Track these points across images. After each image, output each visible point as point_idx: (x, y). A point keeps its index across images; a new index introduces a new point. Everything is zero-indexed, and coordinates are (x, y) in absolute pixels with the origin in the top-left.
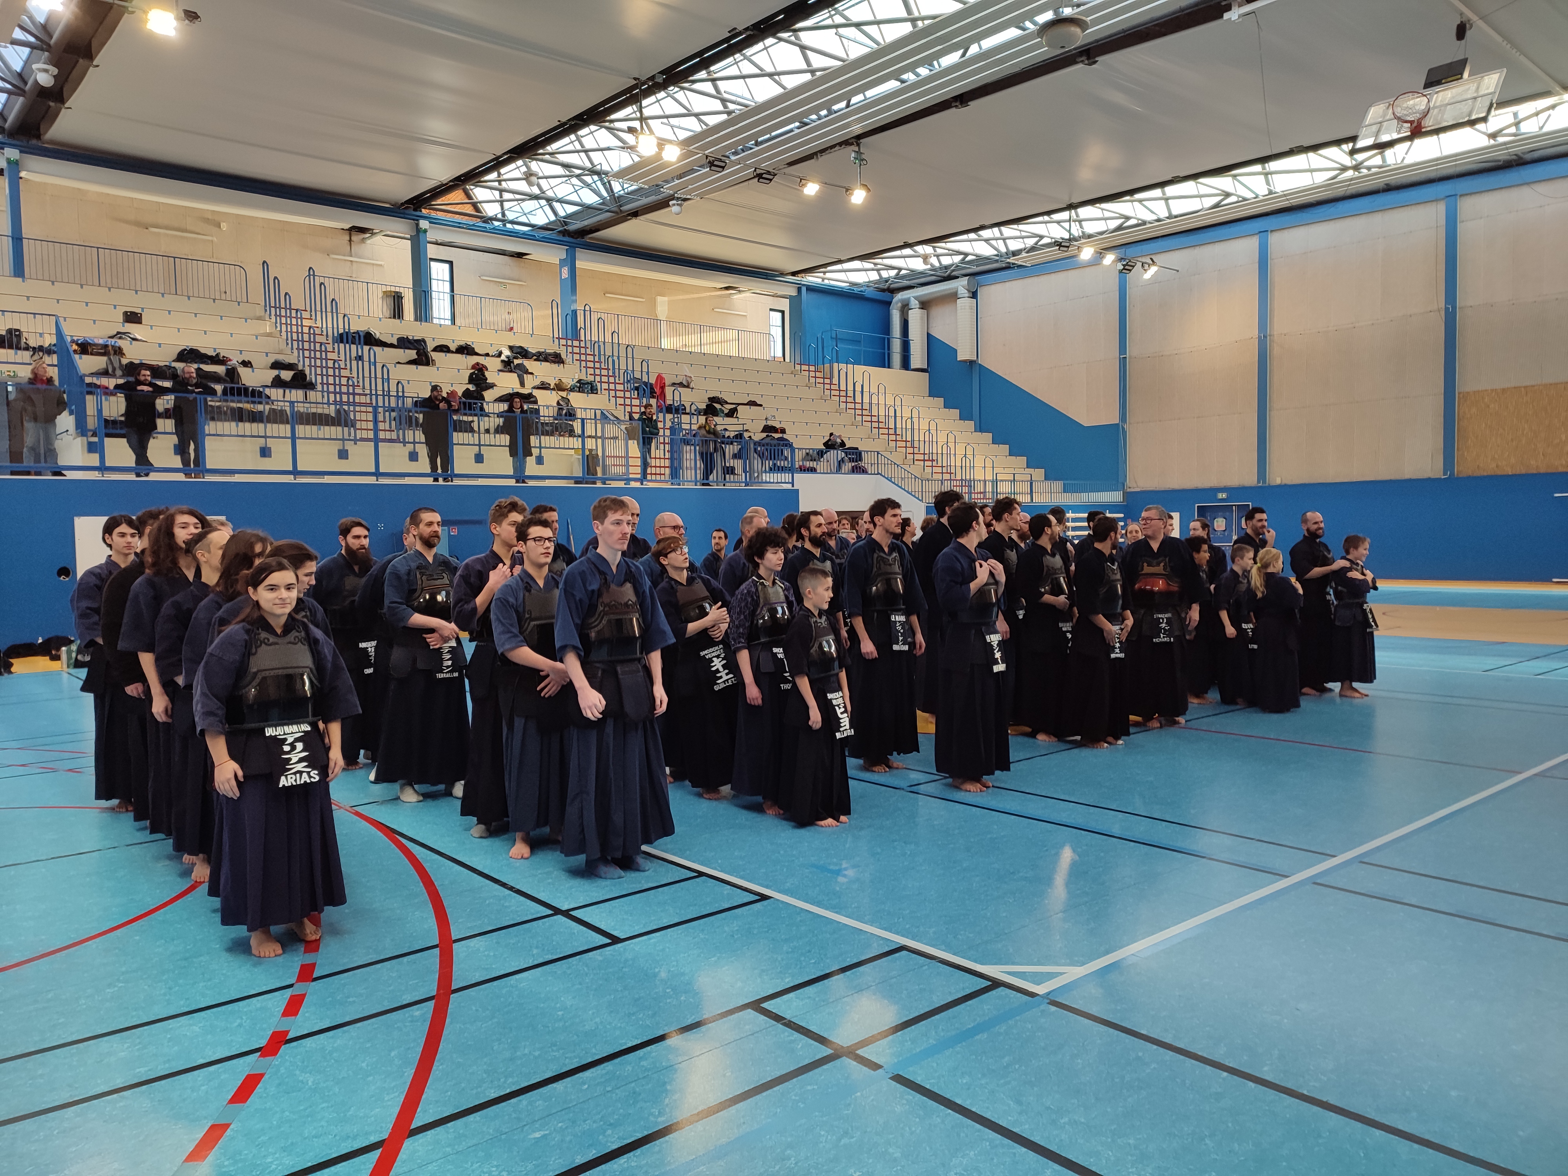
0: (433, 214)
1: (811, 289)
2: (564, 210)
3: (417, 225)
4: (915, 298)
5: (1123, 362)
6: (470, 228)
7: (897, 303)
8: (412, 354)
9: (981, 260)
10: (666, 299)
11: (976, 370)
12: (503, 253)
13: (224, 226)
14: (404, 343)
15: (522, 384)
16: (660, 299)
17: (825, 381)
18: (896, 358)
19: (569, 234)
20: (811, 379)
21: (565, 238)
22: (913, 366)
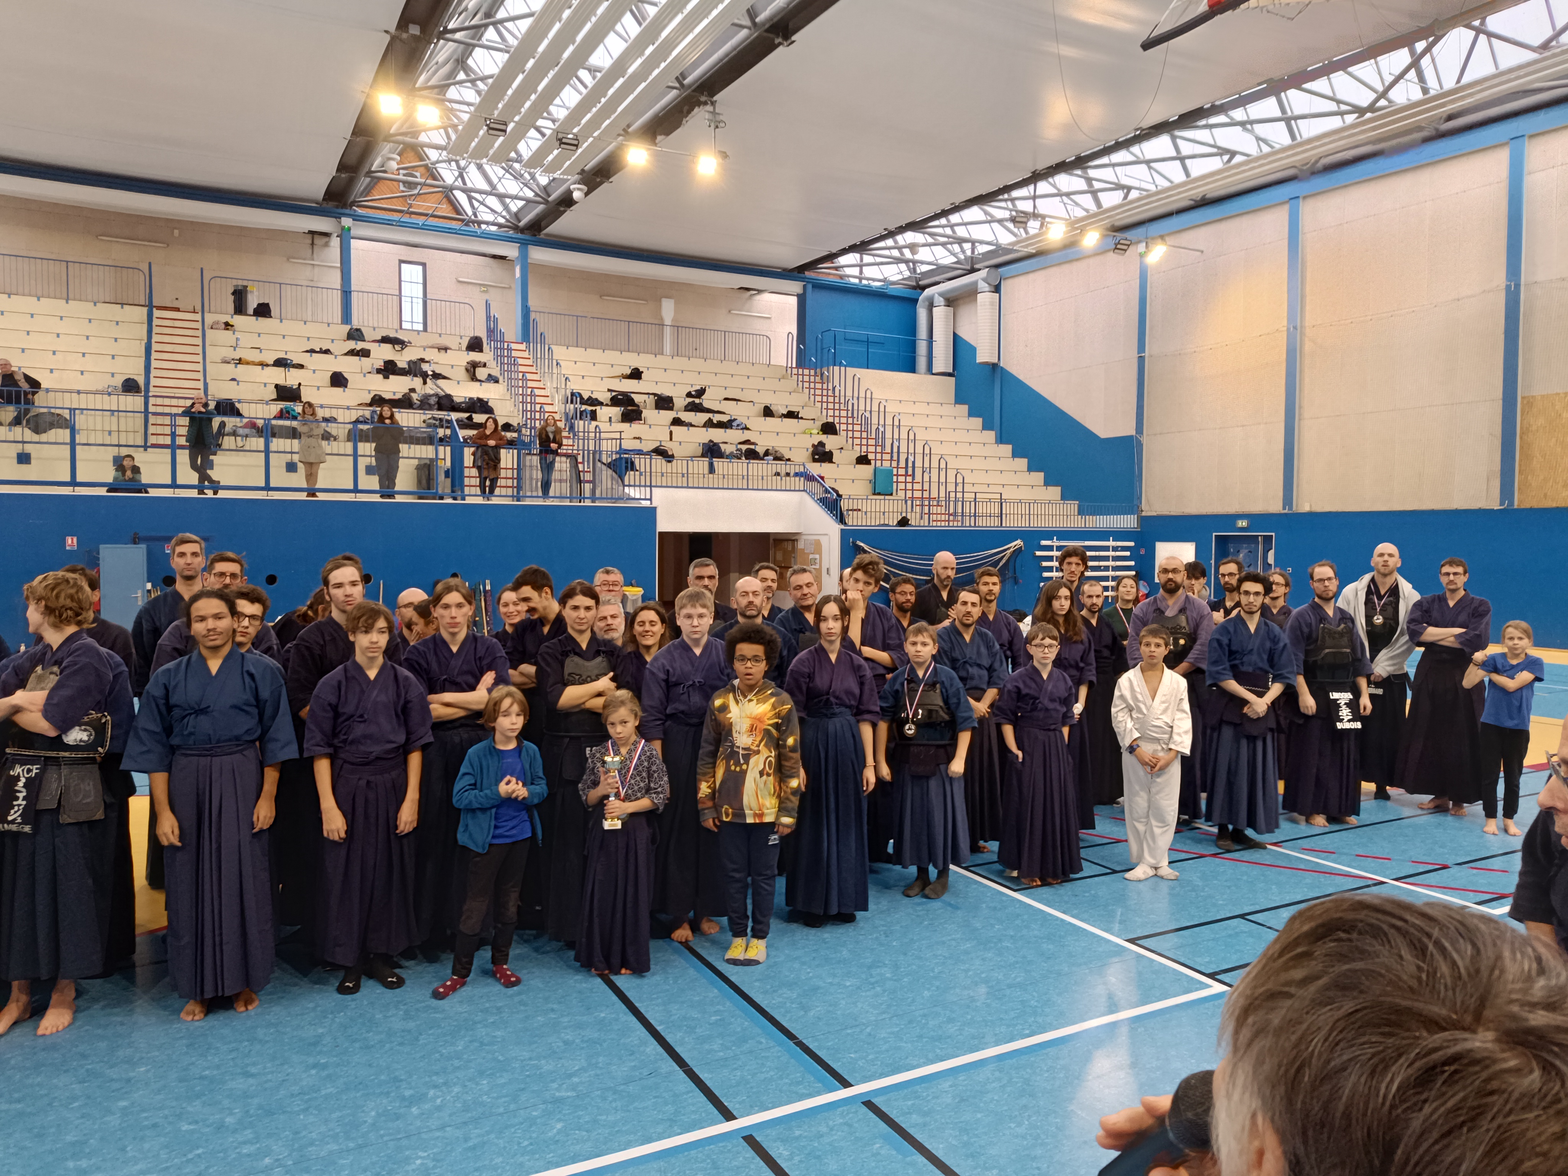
3: (342, 222)
4: (941, 295)
5: (1142, 362)
7: (924, 300)
11: (998, 374)
12: (483, 255)
17: (819, 386)
18: (922, 362)
19: (522, 230)
20: (800, 384)
21: (519, 235)
22: (934, 371)
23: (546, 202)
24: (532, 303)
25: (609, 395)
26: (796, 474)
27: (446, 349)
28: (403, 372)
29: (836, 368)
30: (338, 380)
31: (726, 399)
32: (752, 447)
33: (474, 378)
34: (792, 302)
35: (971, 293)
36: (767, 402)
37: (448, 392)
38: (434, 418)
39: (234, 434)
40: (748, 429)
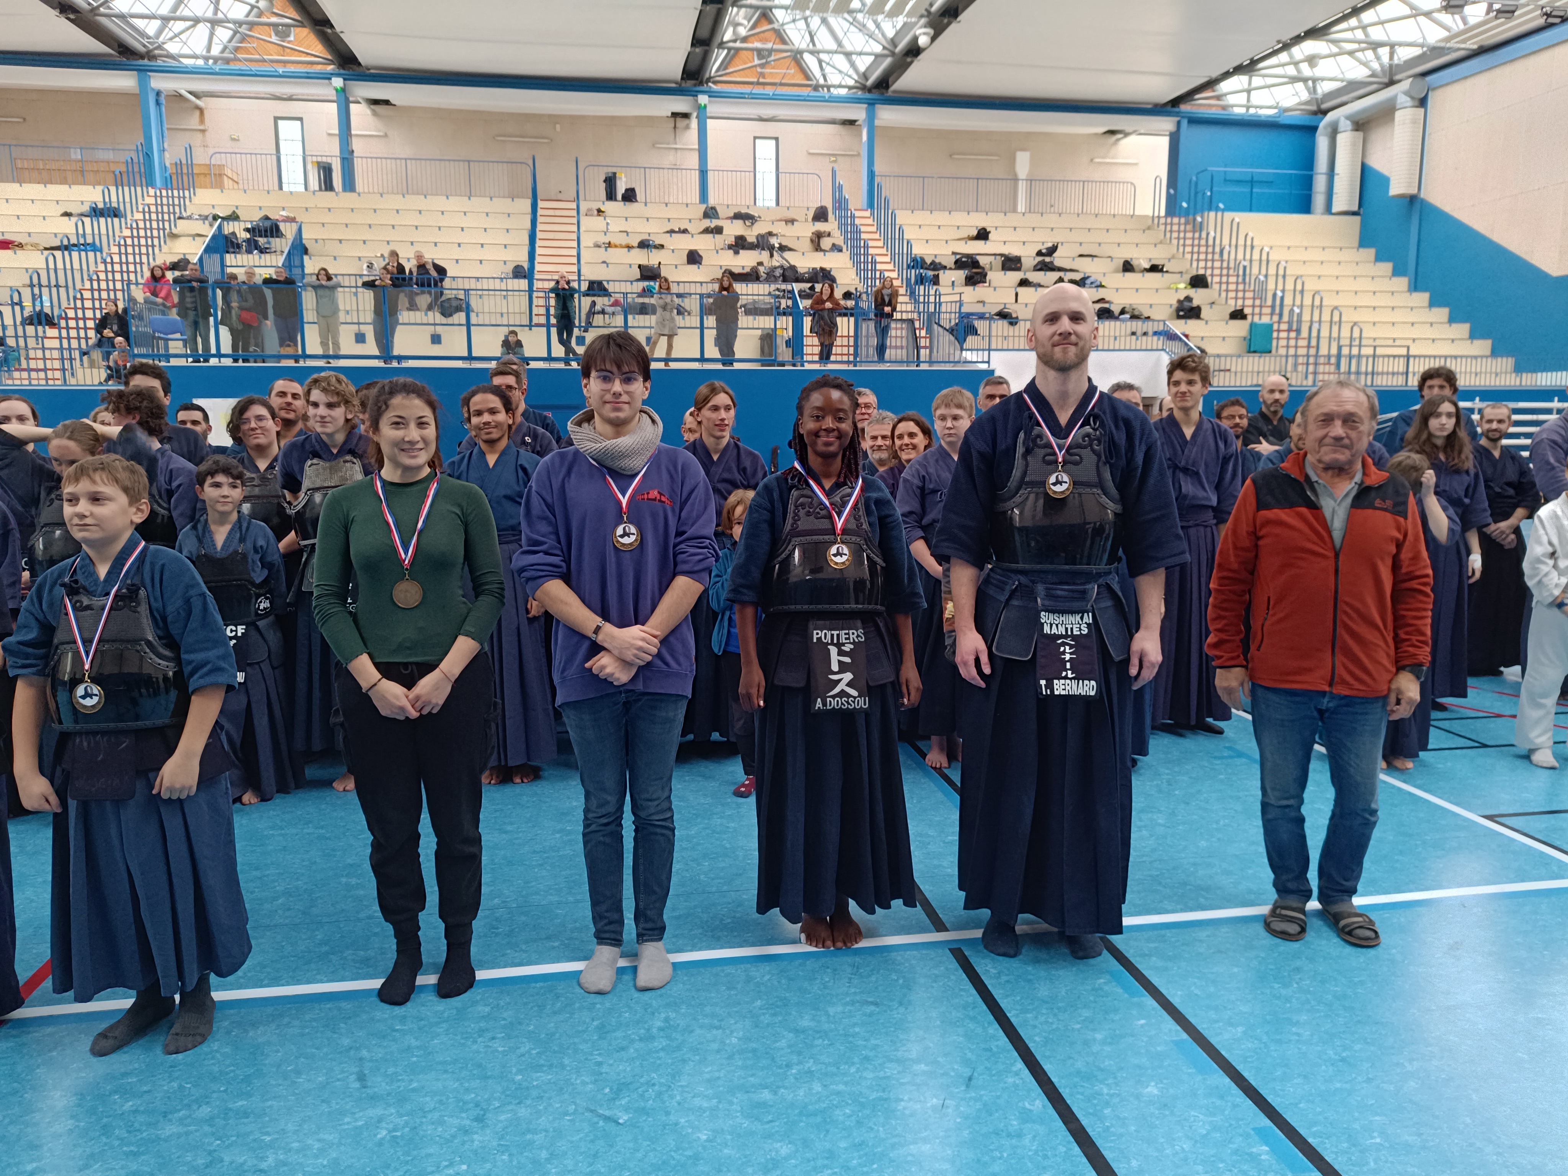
0: (715, 88)
1: (1196, 121)
3: (699, 101)
4: (1348, 118)
7: (1326, 126)
11: (1417, 206)
12: (833, 122)
13: (558, 128)
16: (1019, 155)
17: (1189, 235)
18: (1319, 200)
19: (870, 90)
20: (1168, 235)
21: (868, 96)
22: (1334, 210)
23: (893, 54)
24: (877, 169)
25: (953, 259)
26: (1155, 333)
27: (792, 221)
28: (752, 247)
29: (1212, 214)
30: (694, 258)
31: (1081, 256)
32: (1106, 305)
33: (817, 248)
34: (1164, 142)
35: (1387, 112)
36: (1127, 256)
37: (793, 263)
38: (778, 289)
39: (603, 312)
40: (1101, 286)
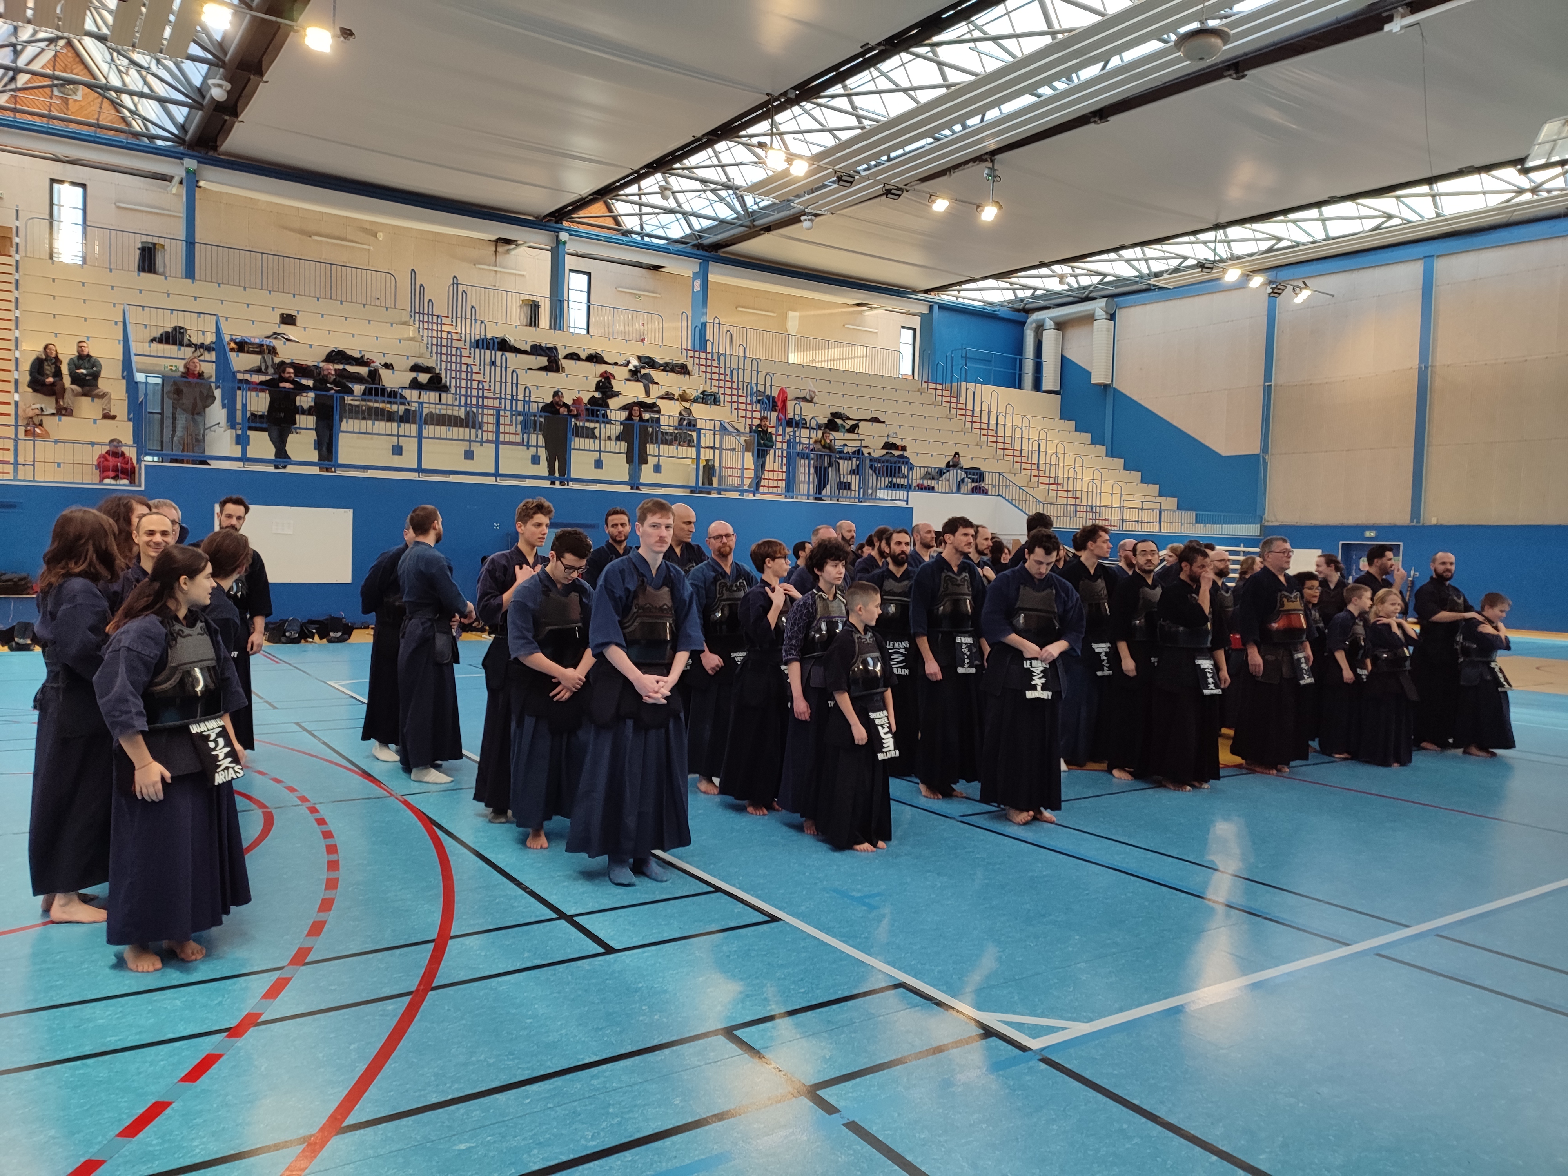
0: (574, 227)
1: (943, 307)
2: (698, 224)
3: (558, 237)
4: (1051, 319)
5: (1268, 390)
6: (608, 240)
7: (1031, 323)
8: (543, 361)
9: (1121, 281)
10: (797, 314)
13: (381, 236)
14: (536, 350)
15: (647, 393)
16: (791, 314)
17: (952, 400)
18: (1028, 380)
19: (704, 248)
20: (937, 397)
21: (702, 253)
22: (1044, 388)
23: (747, 224)
